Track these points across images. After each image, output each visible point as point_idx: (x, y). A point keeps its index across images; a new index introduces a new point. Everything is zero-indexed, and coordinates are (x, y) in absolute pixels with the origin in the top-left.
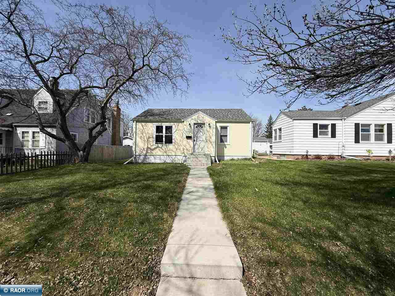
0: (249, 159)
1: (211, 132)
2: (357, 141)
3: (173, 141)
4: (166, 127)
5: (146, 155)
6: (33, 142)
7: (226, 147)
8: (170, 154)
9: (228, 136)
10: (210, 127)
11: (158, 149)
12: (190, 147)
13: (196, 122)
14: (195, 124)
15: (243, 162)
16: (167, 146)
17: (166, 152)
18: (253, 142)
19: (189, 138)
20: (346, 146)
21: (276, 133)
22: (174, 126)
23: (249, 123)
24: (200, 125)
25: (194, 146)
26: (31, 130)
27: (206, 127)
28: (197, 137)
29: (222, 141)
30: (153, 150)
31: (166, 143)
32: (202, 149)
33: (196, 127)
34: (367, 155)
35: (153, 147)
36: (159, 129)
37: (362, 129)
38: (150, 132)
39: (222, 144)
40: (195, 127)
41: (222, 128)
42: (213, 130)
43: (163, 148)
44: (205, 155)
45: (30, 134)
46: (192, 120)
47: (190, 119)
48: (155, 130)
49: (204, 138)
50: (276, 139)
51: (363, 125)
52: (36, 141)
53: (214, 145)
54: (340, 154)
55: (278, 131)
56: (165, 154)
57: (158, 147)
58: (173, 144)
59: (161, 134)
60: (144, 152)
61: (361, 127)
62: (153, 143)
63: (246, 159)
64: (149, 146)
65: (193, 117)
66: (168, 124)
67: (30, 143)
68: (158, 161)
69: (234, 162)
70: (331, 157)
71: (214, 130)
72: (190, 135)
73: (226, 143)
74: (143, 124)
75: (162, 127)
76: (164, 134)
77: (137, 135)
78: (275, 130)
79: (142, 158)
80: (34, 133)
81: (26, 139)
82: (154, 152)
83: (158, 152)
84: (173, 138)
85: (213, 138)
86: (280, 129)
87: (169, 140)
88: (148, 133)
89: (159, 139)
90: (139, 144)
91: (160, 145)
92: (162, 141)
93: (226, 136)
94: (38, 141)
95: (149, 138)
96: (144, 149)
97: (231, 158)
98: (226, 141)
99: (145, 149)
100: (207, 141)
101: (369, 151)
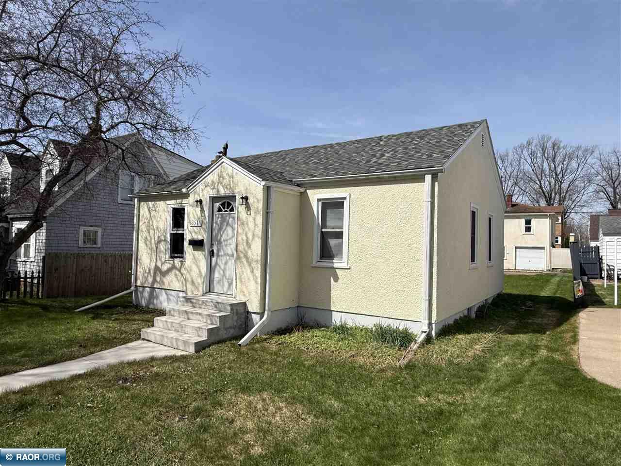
1: (251, 225)
5: (153, 288)
7: (336, 279)
9: (344, 236)
10: (247, 207)
11: (173, 271)
12: (200, 274)
13: (214, 193)
19: (197, 245)
24: (226, 203)
25: (211, 271)
27: (240, 209)
28: (220, 242)
30: (164, 276)
33: (220, 210)
35: (165, 268)
38: (161, 226)
39: (326, 264)
40: (216, 209)
42: (254, 219)
47: (201, 186)
48: (170, 220)
49: (234, 247)
53: (257, 274)
57: (173, 267)
59: (180, 231)
60: (151, 280)
62: (165, 255)
64: (158, 264)
65: (209, 179)
71: (259, 219)
72: (200, 238)
73: (336, 263)
74: (151, 204)
77: (140, 234)
79: (146, 293)
82: (167, 281)
83: (173, 281)
85: (257, 250)
88: (157, 228)
90: (143, 258)
91: (177, 262)
93: (340, 235)
95: (159, 241)
96: (149, 270)
98: (341, 257)
99: (152, 272)
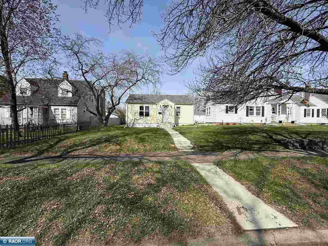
0: (193, 125)
1: (172, 110)
2: (247, 115)
3: (150, 115)
4: (146, 107)
5: (134, 123)
6: (62, 115)
7: (180, 119)
8: (148, 122)
9: (181, 112)
10: (171, 107)
11: (141, 119)
12: (161, 118)
13: (164, 105)
14: (163, 106)
15: (189, 126)
16: (146, 118)
17: (145, 121)
18: (194, 115)
19: (160, 113)
20: (242, 118)
21: (207, 110)
22: (150, 106)
23: (192, 105)
24: (166, 106)
25: (163, 118)
26: (60, 108)
27: (169, 108)
28: (164, 113)
29: (177, 115)
30: (138, 120)
31: (145, 116)
32: (167, 120)
34: (252, 122)
36: (141, 108)
37: (250, 109)
38: (136, 110)
39: (177, 116)
40: (163, 108)
41: (177, 108)
43: (144, 119)
44: (169, 123)
45: (60, 110)
46: (162, 103)
47: (160, 103)
48: (139, 108)
49: (168, 113)
50: (207, 114)
51: (250, 107)
52: (64, 114)
53: (174, 117)
54: (239, 122)
55: (208, 109)
56: (145, 123)
58: (150, 116)
59: (143, 111)
60: (133, 121)
61: (250, 108)
62: (138, 116)
63: (191, 125)
64: (136, 118)
65: (163, 102)
66: (147, 105)
67: (60, 116)
68: (141, 127)
69: (184, 127)
70: (234, 124)
71: (174, 109)
72: (161, 112)
73: (179, 116)
74: (132, 105)
75: (143, 107)
76: (144, 110)
78: (207, 109)
79: (131, 124)
80: (62, 109)
81: (56, 113)
82: (139, 121)
83: (140, 121)
84: (150, 113)
85: (173, 114)
86: (210, 108)
87: (147, 115)
89: (141, 114)
90: (129, 117)
91: (142, 117)
92: (143, 115)
93: (180, 112)
94: (65, 114)
95: (136, 113)
96: (133, 119)
97: (183, 124)
98: (180, 115)
100: (170, 115)
101: (252, 121)
